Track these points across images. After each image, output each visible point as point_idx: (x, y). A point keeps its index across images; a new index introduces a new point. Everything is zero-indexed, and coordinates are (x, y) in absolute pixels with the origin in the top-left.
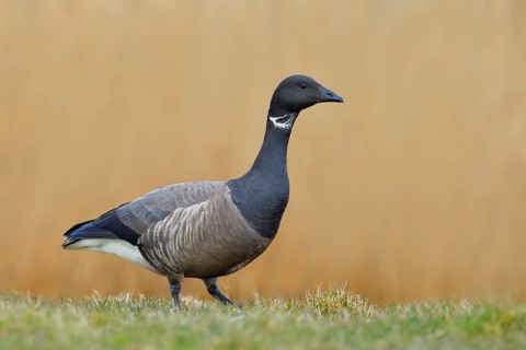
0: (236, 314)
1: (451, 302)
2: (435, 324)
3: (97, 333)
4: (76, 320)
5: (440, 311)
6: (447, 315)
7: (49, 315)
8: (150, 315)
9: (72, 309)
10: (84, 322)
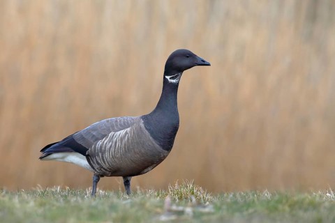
0: (125, 199)
1: (258, 191)
2: (248, 205)
3: (40, 211)
4: (27, 203)
5: (251, 197)
6: (256, 200)
7: (10, 199)
8: (73, 200)
9: (25, 196)
10: (32, 204)
